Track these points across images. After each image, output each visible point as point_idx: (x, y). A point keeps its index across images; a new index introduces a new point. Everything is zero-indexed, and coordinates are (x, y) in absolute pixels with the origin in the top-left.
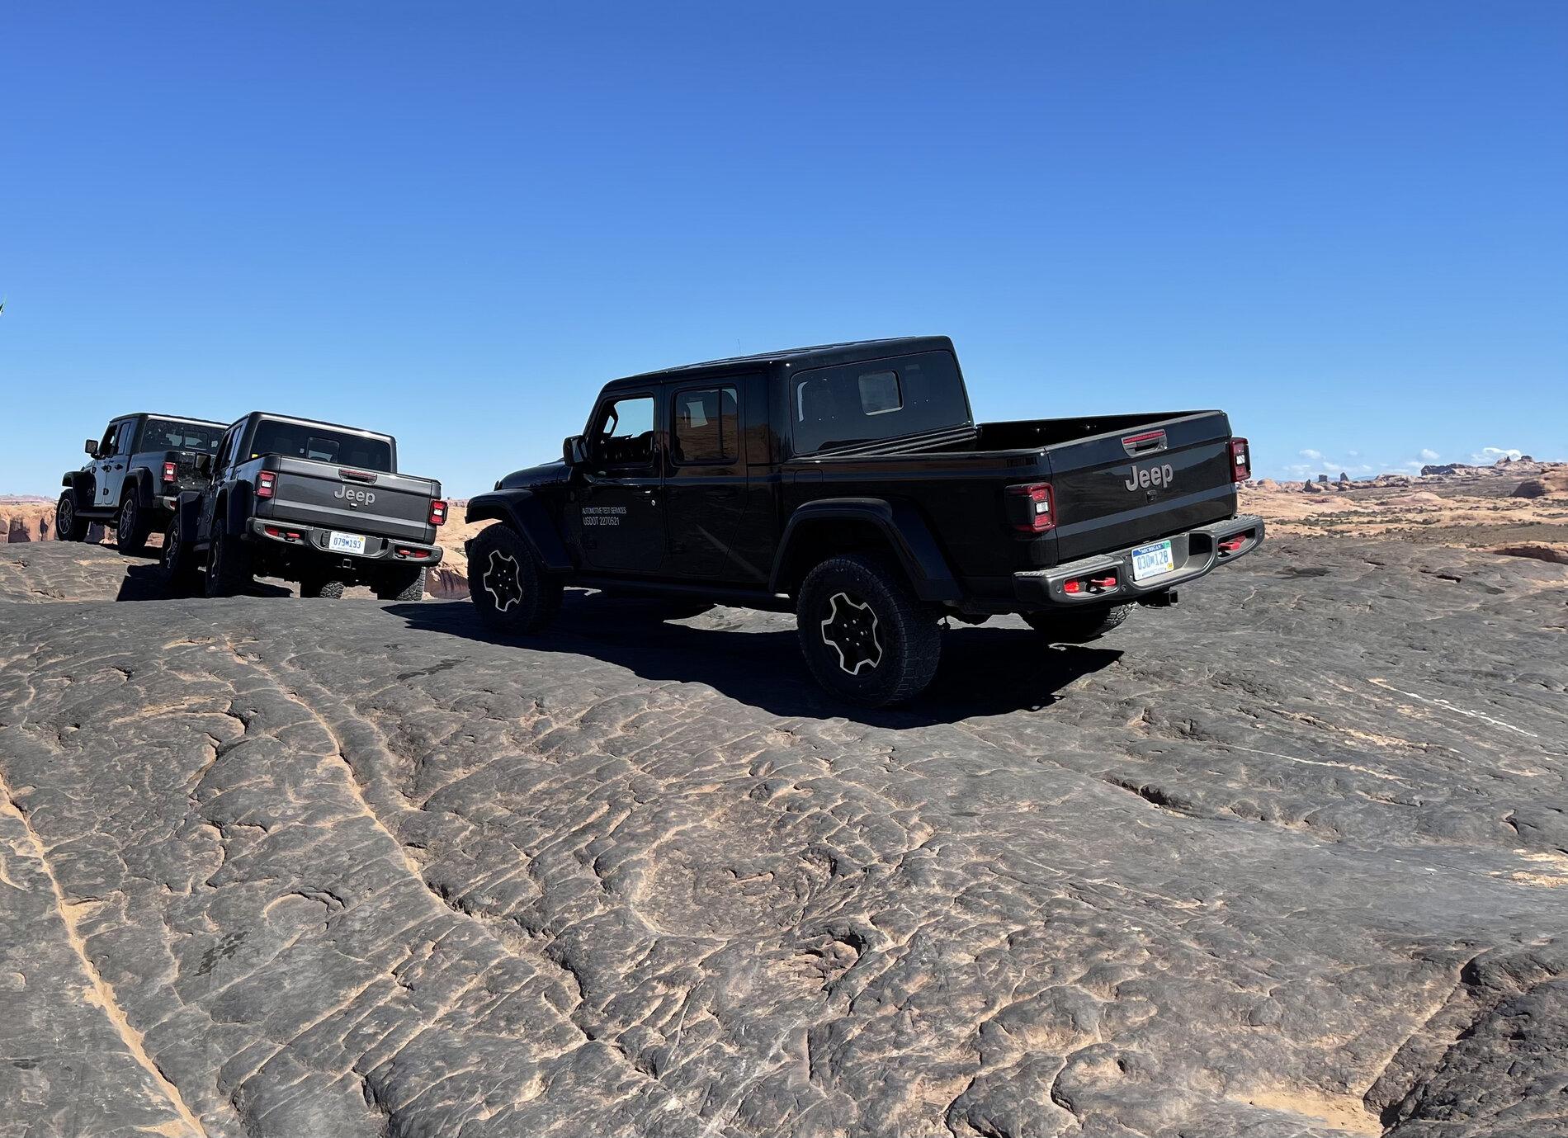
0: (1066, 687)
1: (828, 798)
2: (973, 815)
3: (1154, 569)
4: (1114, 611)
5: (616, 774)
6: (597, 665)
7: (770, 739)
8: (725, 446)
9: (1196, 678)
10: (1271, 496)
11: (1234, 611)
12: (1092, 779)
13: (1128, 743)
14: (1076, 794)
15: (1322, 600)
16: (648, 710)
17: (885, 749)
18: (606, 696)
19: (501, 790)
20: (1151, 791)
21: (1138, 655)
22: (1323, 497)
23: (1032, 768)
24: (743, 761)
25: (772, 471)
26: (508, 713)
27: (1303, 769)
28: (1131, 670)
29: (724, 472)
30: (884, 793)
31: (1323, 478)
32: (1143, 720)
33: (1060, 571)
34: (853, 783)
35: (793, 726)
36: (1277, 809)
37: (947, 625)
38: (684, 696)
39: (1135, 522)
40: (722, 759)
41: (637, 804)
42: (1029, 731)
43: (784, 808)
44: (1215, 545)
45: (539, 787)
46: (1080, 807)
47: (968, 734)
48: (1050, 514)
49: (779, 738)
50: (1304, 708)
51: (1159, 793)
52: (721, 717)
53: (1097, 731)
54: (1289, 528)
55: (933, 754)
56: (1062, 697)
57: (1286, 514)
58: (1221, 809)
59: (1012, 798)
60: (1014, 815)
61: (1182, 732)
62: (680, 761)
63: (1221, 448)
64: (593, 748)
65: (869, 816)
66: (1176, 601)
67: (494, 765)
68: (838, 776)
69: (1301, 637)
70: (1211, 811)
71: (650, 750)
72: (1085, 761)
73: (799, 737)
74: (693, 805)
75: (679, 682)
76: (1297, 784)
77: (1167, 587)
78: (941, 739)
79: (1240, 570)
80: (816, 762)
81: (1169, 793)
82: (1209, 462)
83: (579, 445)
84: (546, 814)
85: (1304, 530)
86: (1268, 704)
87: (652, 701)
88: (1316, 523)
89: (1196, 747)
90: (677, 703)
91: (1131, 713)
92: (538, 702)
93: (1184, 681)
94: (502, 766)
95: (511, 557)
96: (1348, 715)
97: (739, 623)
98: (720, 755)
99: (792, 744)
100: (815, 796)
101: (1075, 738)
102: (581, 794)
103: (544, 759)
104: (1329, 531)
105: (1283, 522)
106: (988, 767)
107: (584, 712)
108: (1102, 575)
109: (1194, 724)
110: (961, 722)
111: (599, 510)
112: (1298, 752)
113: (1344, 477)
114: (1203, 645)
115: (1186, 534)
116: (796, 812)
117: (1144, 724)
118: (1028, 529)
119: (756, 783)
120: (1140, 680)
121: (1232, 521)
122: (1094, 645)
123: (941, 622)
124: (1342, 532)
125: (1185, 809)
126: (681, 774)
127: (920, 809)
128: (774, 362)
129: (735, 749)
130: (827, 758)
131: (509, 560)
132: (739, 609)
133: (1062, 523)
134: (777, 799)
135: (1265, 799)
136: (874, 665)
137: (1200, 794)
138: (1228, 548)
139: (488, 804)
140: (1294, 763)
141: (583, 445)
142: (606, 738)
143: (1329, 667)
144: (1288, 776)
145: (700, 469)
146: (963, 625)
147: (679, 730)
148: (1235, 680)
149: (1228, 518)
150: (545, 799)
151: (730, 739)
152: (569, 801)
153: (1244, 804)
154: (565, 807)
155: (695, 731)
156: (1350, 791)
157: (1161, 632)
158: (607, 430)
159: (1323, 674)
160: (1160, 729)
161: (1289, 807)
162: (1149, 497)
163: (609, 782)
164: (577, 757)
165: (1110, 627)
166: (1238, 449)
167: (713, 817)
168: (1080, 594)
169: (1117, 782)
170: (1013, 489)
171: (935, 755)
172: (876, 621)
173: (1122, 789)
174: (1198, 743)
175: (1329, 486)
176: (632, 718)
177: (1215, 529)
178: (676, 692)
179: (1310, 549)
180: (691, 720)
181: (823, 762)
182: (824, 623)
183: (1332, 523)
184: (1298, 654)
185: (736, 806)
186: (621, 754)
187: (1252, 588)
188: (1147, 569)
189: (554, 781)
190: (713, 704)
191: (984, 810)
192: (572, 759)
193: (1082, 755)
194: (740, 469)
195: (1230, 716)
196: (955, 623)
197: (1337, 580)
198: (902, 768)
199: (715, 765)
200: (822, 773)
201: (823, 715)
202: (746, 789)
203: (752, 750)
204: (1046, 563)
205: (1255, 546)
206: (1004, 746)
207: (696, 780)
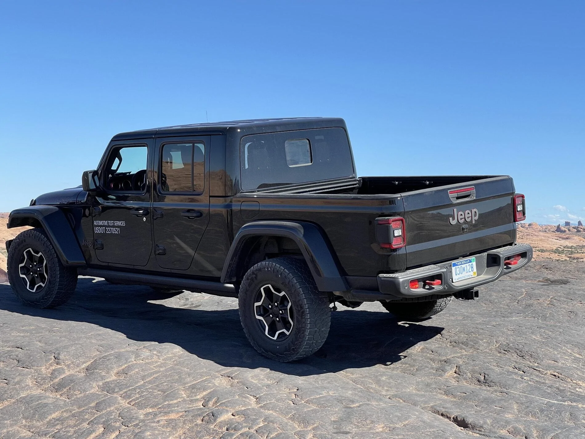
0: (408, 350)
1: (254, 421)
2: (347, 433)
3: (465, 275)
4: (439, 301)
5: (110, 406)
6: (100, 330)
7: (217, 382)
8: (195, 183)
9: (488, 347)
10: (536, 234)
11: (512, 304)
12: (423, 411)
13: (446, 388)
14: (412, 420)
15: (565, 300)
16: (135, 362)
17: (293, 389)
18: (105, 352)
19: (26, 418)
20: (459, 419)
21: (453, 331)
22: (567, 236)
23: (385, 403)
24: (198, 397)
25: (225, 201)
26: (34, 363)
27: (551, 406)
28: (448, 340)
29: (192, 200)
30: (290, 418)
31: (567, 224)
32: (455, 373)
33: (408, 274)
34: (271, 412)
35: (232, 374)
36: (535, 432)
37: (335, 308)
38: (160, 352)
39: (454, 245)
40: (184, 395)
41: (124, 427)
42: (384, 378)
43: (224, 429)
44: (502, 262)
45: (54, 416)
46: (415, 428)
47: (345, 380)
48: (403, 236)
49: (223, 381)
50: (553, 367)
51: (464, 420)
52: (185, 367)
53: (427, 380)
54: (546, 255)
55: (323, 392)
56: (405, 357)
57: (544, 245)
58: (502, 431)
59: (372, 422)
60: (374, 434)
61: (479, 381)
62: (155, 397)
63: (507, 201)
64: (94, 388)
65: (281, 434)
66: (477, 296)
67: (21, 401)
68: (261, 407)
69: (552, 323)
70: (495, 433)
71: (135, 389)
72: (418, 399)
73: (236, 381)
74: (163, 427)
75: (157, 343)
76: (547, 416)
77: (472, 288)
78: (329, 383)
79: (516, 279)
80: (247, 398)
81: (470, 420)
82: (500, 209)
83: (93, 177)
84: (58, 434)
85: (555, 256)
86: (531, 364)
87: (137, 356)
88: (562, 252)
89: (487, 390)
90: (155, 357)
91: (448, 368)
92: (56, 356)
93: (481, 348)
94: (27, 401)
95: (40, 254)
96: (579, 373)
97: (200, 304)
98: (183, 393)
99: (232, 386)
100: (246, 421)
101: (413, 384)
102: (84, 420)
103: (58, 396)
104: (570, 257)
105: (542, 251)
106: (357, 401)
107: (89, 363)
108: (433, 278)
109: (486, 376)
110: (341, 372)
111: (106, 223)
112: (549, 395)
113: (580, 223)
114: (493, 326)
115: (485, 254)
116: (232, 432)
117: (456, 375)
118: (388, 246)
119: (206, 412)
120: (454, 347)
121: (513, 247)
122: (425, 323)
123: (332, 305)
124: (578, 258)
125: (480, 431)
126: (156, 406)
127: (314, 429)
128: (230, 128)
129: (193, 389)
130: (255, 395)
131: (39, 255)
132: (199, 294)
133: (409, 244)
134: (221, 422)
135: (528, 425)
136: (288, 333)
137: (488, 421)
138: (510, 264)
139: (16, 428)
140: (546, 402)
141: (96, 177)
142: (104, 381)
143: (568, 342)
144: (542, 411)
145: (176, 197)
146: (345, 308)
147: (155, 376)
148: (511, 348)
149: (511, 244)
150: (58, 424)
151: (190, 382)
152: (75, 426)
153: (515, 428)
154: (72, 430)
155: (166, 376)
156: (578, 421)
157: (468, 317)
158: (114, 167)
159: (564, 346)
160: (465, 379)
161: (542, 430)
162: (463, 229)
163: (104, 412)
164: (82, 395)
165: (436, 312)
166: (519, 200)
167: (177, 435)
168: (419, 290)
169: (438, 413)
170: (380, 220)
171: (324, 393)
172: (290, 304)
173: (441, 417)
174: (488, 388)
175: (571, 229)
176: (123, 367)
177: (503, 252)
178: (154, 349)
179: (559, 267)
180: (164, 369)
181: (252, 397)
182: (257, 304)
183: (572, 253)
184: (550, 333)
185: (193, 427)
186: (114, 392)
187: (524, 290)
188: (461, 276)
189: (65, 411)
190: (179, 358)
191: (354, 430)
192: (78, 396)
193: (416, 395)
194: (204, 199)
195: (508, 372)
196: (341, 307)
197: (575, 287)
198: (303, 402)
199: (179, 400)
200: (251, 405)
201: (253, 366)
202: (200, 416)
203: (205, 390)
204: (398, 269)
205: (526, 264)
206: (368, 388)
207: (166, 410)
